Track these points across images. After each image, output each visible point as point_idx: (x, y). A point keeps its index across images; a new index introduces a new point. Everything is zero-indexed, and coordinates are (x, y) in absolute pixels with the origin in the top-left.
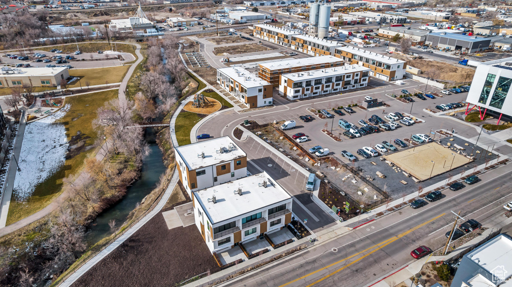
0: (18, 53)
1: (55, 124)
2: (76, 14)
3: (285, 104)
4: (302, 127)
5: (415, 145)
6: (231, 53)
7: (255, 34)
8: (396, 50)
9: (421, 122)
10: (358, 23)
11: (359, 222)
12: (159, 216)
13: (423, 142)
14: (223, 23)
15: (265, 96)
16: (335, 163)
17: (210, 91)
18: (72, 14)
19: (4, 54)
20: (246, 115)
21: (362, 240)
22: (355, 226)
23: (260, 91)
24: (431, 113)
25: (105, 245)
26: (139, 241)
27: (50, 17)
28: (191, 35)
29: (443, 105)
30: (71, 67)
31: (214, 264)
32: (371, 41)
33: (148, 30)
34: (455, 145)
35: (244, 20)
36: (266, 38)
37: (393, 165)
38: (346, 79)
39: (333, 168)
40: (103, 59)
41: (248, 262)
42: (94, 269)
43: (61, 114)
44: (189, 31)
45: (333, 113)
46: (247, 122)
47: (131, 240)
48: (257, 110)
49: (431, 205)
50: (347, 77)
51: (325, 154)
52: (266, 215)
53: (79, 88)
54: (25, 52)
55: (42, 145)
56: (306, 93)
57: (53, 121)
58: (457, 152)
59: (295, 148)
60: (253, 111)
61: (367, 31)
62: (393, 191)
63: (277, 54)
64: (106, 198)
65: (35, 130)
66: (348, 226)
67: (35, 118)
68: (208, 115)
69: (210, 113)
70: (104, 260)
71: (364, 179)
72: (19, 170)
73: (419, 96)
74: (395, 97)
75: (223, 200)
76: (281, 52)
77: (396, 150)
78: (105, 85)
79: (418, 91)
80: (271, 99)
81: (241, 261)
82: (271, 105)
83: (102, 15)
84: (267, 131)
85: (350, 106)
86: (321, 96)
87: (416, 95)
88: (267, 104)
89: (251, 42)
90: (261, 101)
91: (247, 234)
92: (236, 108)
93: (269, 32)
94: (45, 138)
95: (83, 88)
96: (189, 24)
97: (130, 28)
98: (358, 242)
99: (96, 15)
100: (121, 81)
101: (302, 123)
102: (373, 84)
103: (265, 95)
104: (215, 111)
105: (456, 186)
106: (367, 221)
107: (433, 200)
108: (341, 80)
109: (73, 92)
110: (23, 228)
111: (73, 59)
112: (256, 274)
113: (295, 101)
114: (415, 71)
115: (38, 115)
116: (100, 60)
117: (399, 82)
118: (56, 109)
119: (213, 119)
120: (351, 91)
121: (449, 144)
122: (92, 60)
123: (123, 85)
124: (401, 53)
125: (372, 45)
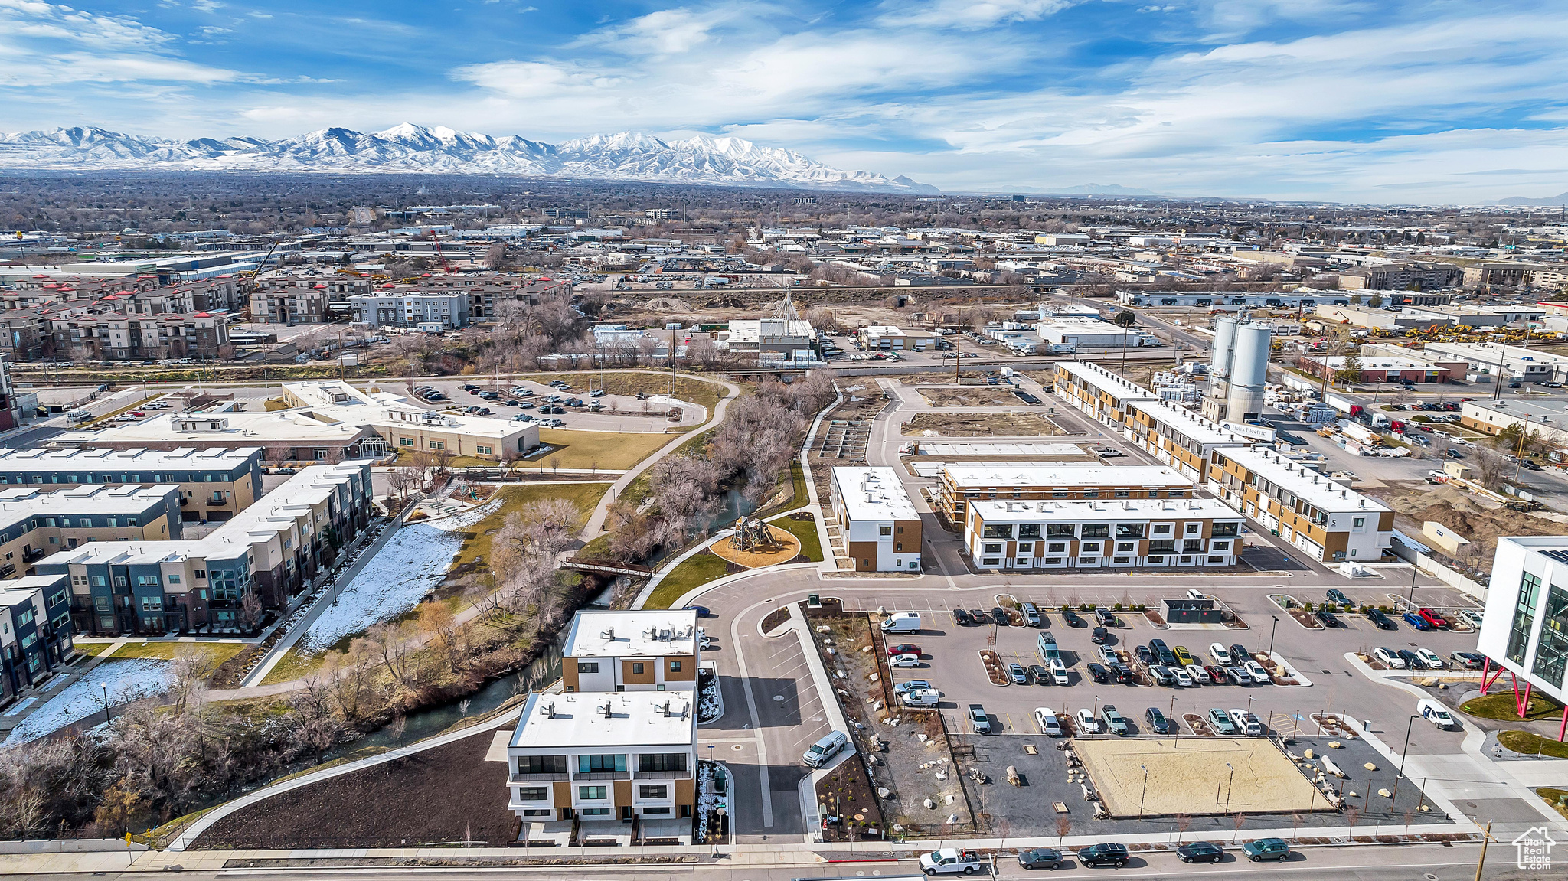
0: (486, 383)
1: (451, 535)
2: (669, 301)
3: (952, 573)
4: (942, 633)
5: (1204, 733)
6: (945, 433)
7: (1056, 387)
8: (1467, 475)
9: (1295, 683)
10: (1431, 379)
11: (853, 853)
12: (489, 736)
13: (1236, 732)
15: (898, 547)
16: (937, 728)
17: (809, 518)
18: (660, 300)
19: (462, 384)
20: (835, 584)
22: (834, 859)
23: (885, 531)
24: (1363, 669)
25: (370, 754)
27: (611, 306)
28: (892, 375)
30: (560, 424)
32: (1408, 441)
33: (797, 353)
34: (1325, 759)
35: (1071, 343)
36: (1077, 403)
37: (1076, 763)
38: (1153, 537)
39: (922, 737)
40: (637, 414)
41: (564, 852)
42: (324, 783)
43: (475, 517)
44: (900, 364)
45: (1057, 619)
46: (815, 599)
47: (412, 758)
48: (871, 578)
49: (1077, 874)
50: (1158, 529)
51: (925, 702)
52: (632, 766)
53: (538, 470)
54: (499, 383)
55: (403, 569)
56: (1019, 554)
57: (453, 528)
58: (1308, 774)
59: (874, 677)
60: (860, 578)
61: (1430, 408)
62: (1011, 818)
63: (1068, 448)
64: (436, 688)
65: (407, 542)
66: (821, 854)
67: (424, 516)
68: (746, 569)
69: (758, 565)
70: (348, 776)
71: (964, 776)
72: (336, 604)
73: (1381, 618)
74: (1290, 605)
75: (568, 718)
76: (1084, 445)
77: (1129, 731)
78: (591, 471)
79: (1383, 598)
80: (916, 557)
81: (551, 844)
82: (914, 572)
83: (726, 305)
84: (846, 628)
85: (1119, 607)
86: (1070, 570)
87: (1368, 612)
88: (905, 566)
89: (1036, 409)
90: (886, 556)
91: (584, 794)
92: (828, 565)
94: (415, 557)
95: (545, 471)
96: (911, 345)
97: (756, 345)
99: (711, 305)
100: (631, 467)
101: (951, 624)
102: (1251, 560)
103: (900, 545)
104: (773, 563)
106: (881, 858)
107: (1096, 866)
108: (1135, 535)
109: (522, 477)
110: (276, 695)
111: (578, 406)
113: (985, 572)
114: (1450, 541)
115: (431, 513)
116: (630, 414)
117: (1346, 569)
118: (470, 505)
119: (753, 579)
120: (1176, 571)
121: (1308, 753)
122: (613, 413)
123: (629, 476)
124: (1475, 486)
125: (1400, 451)
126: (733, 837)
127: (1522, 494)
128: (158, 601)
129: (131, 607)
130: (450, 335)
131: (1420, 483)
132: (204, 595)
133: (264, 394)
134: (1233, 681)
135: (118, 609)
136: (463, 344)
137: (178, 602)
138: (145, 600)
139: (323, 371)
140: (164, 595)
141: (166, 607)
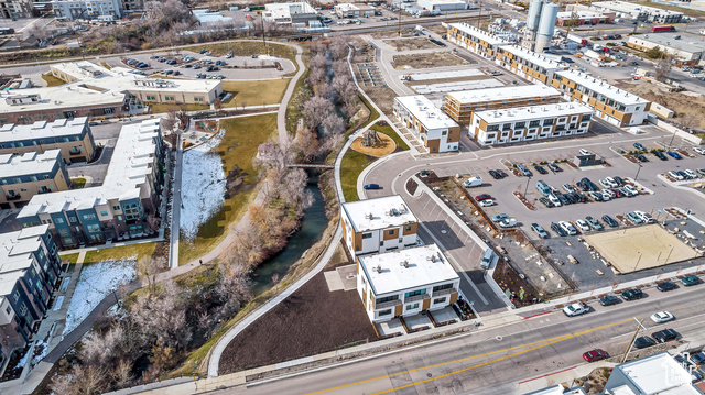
0: (166, 54)
1: (210, 153)
3: (473, 150)
4: (490, 185)
5: (629, 225)
6: (414, 67)
7: (449, 36)
8: (648, 74)
9: (647, 193)
10: (602, 22)
11: (533, 312)
12: (321, 275)
13: (642, 223)
14: (408, 15)
15: (449, 140)
16: (521, 237)
17: (383, 124)
19: (151, 55)
20: (424, 162)
21: (531, 332)
22: (527, 316)
23: (444, 133)
24: (668, 182)
25: (269, 298)
26: (300, 298)
28: (365, 33)
29: (688, 172)
30: (224, 77)
31: (373, 333)
32: (613, 57)
33: (311, 23)
34: (685, 232)
35: (437, 11)
36: (464, 45)
37: (592, 249)
38: (558, 124)
39: (518, 243)
40: (258, 67)
41: (407, 337)
43: (216, 142)
44: (363, 26)
45: (532, 169)
46: (424, 173)
47: (293, 296)
48: (438, 157)
49: (626, 304)
50: (561, 121)
51: (511, 225)
52: (430, 292)
53: (233, 109)
55: (201, 178)
56: (502, 138)
57: (209, 149)
58: (683, 240)
59: (477, 213)
60: (433, 157)
61: (611, 38)
62: (583, 281)
63: (475, 72)
64: (267, 248)
65: (192, 161)
66: (519, 314)
67: (191, 144)
68: (377, 158)
69: (382, 155)
70: (268, 313)
71: (551, 262)
72: (183, 207)
73: (659, 154)
74: (623, 152)
75: (388, 271)
76: (481, 69)
77: (602, 230)
78: (262, 107)
79: (658, 146)
80: (456, 144)
81: (399, 334)
82: (456, 151)
84: (446, 187)
85: (556, 162)
86: (521, 143)
87: (653, 152)
88: (452, 149)
89: (442, 49)
90: (443, 146)
91: (409, 308)
92: (413, 152)
93: (469, 36)
94: (202, 171)
95: (238, 108)
96: (363, 14)
97: (288, 19)
98: (527, 334)
100: (280, 102)
101: (490, 179)
102: (598, 129)
104: (388, 153)
105: (666, 286)
106: (542, 312)
107: (630, 299)
108: (551, 124)
109: (227, 114)
110: (192, 270)
111: (224, 64)
112: (413, 350)
113: (486, 148)
114: (665, 112)
115: (193, 141)
116: (254, 68)
117: (633, 130)
118: (211, 135)
119: (384, 164)
120: (563, 138)
121: (676, 229)
122: (246, 68)
123: (283, 107)
124: (653, 80)
125: (613, 64)
126: (477, 314)
127: (674, 83)
128: (97, 226)
129: (82, 231)
130: (119, 22)
131: (630, 80)
132: (120, 218)
133: (38, 71)
134: (624, 195)
135: (74, 234)
136: (131, 29)
137: (108, 225)
138: (89, 227)
139: (62, 52)
140: (100, 223)
141: (102, 229)
